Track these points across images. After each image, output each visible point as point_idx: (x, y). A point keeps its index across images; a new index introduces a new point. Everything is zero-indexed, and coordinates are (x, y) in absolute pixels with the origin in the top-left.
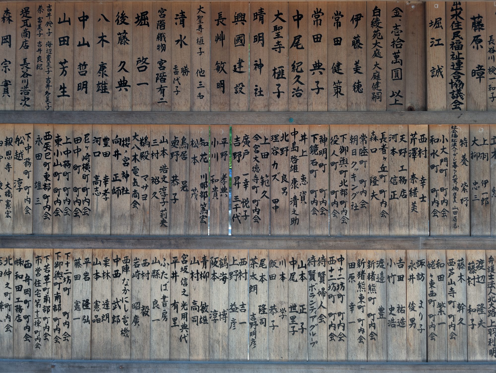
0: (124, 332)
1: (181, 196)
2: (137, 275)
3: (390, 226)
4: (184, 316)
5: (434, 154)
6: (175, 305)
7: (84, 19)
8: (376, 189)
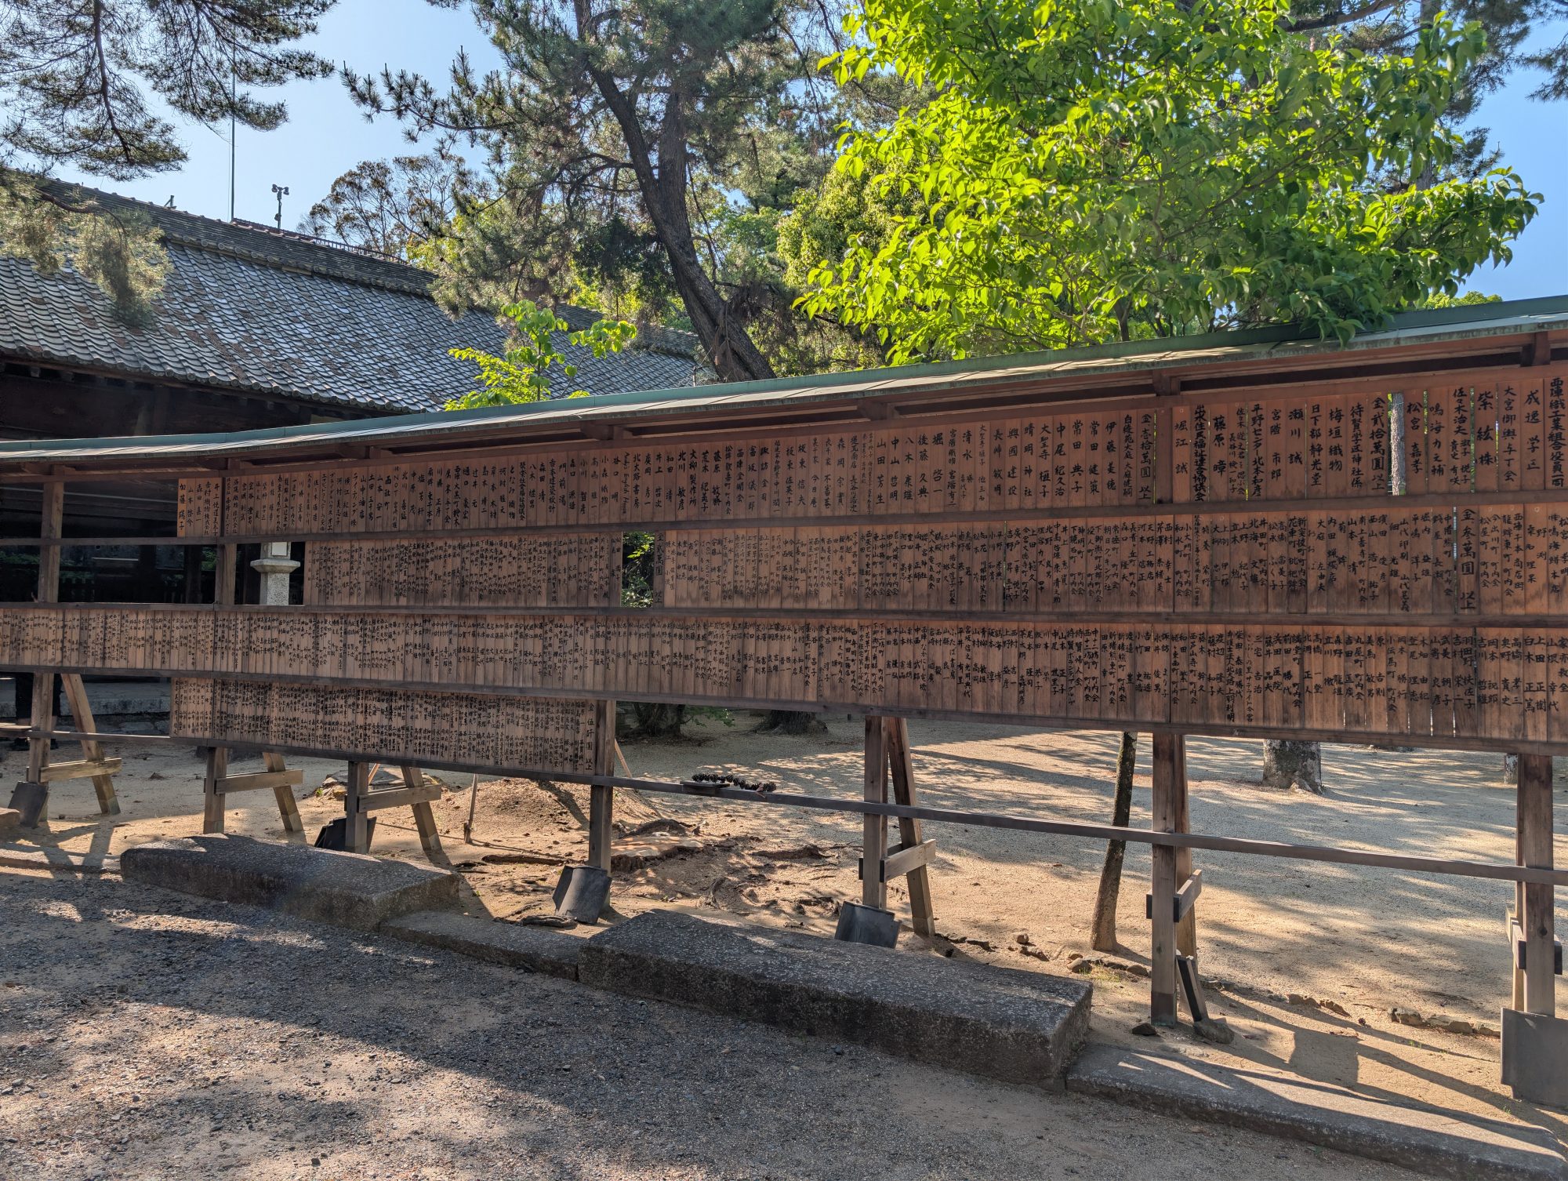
0: (923, 686)
1: (966, 579)
2: (933, 641)
3: (1138, 603)
4: (968, 675)
5: (1178, 540)
6: (960, 666)
7: (896, 442)
8: (1126, 572)
